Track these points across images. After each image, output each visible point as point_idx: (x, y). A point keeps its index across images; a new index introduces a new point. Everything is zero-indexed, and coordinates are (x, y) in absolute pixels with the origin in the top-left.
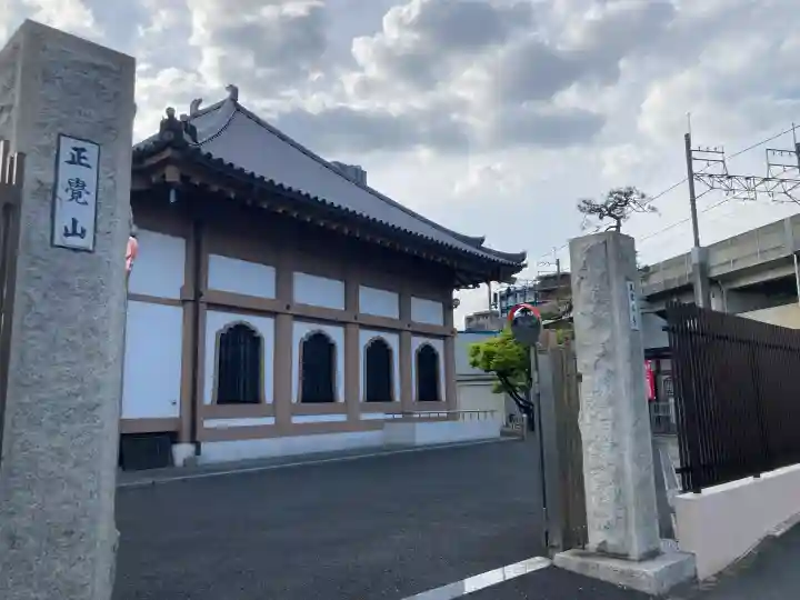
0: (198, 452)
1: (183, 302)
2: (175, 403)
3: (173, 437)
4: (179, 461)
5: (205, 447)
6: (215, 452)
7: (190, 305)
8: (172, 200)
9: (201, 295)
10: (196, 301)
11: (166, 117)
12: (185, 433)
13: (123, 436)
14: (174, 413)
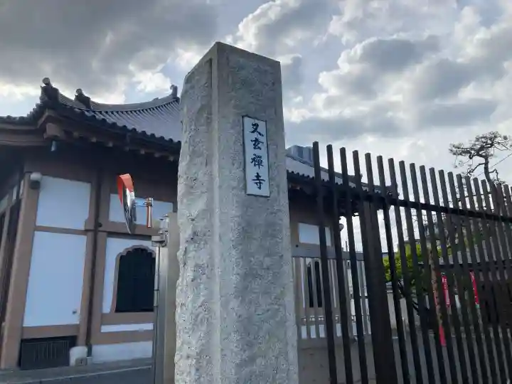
0: (89, 353)
1: (86, 232)
2: (74, 313)
3: (72, 341)
4: (73, 360)
5: (97, 349)
6: (106, 353)
7: (90, 234)
8: (53, 149)
9: (101, 226)
10: (97, 231)
11: (44, 85)
12: (82, 338)
13: (23, 341)
14: (75, 320)
